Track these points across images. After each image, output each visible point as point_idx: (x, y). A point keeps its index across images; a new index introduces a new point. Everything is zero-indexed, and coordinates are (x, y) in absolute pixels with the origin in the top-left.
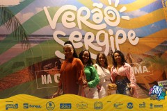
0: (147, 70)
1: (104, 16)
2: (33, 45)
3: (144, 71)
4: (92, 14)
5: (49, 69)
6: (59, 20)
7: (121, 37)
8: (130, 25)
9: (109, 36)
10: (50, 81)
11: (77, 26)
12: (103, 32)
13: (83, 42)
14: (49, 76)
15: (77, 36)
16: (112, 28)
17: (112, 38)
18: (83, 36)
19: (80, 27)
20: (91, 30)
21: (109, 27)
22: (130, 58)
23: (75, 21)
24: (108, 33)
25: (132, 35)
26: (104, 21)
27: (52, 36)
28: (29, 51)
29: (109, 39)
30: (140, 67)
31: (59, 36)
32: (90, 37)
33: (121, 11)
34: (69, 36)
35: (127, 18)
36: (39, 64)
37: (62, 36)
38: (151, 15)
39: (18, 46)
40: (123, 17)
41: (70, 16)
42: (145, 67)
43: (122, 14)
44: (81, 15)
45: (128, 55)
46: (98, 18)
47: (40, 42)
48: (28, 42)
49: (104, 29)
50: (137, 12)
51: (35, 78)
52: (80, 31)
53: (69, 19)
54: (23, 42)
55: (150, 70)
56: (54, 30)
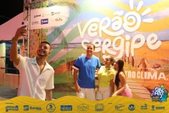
0: (164, 78)
1: (123, 22)
2: (70, 50)
3: (160, 78)
6: (86, 32)
8: (152, 28)
9: (125, 41)
11: (98, 35)
13: (101, 48)
15: (97, 43)
17: (128, 43)
18: (102, 43)
19: (101, 36)
20: (109, 36)
23: (97, 31)
24: (124, 38)
26: (122, 28)
27: (81, 43)
29: (125, 44)
31: (85, 43)
32: (107, 43)
33: (143, 14)
37: (87, 43)
39: (63, 50)
41: (94, 27)
42: (162, 74)
44: (103, 25)
45: (143, 59)
46: (117, 26)
47: (74, 48)
48: (67, 48)
51: (69, 70)
52: (100, 38)
54: (65, 48)
56: (82, 39)
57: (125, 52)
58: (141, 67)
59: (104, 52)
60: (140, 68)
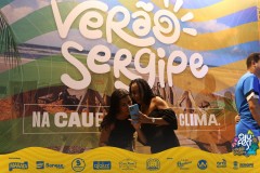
0: (215, 122)
1: (153, 24)
3: (211, 122)
4: (132, 20)
5: (48, 102)
6: (75, 25)
7: (177, 62)
8: (196, 44)
9: (158, 59)
10: (46, 122)
11: (104, 37)
12: (148, 51)
13: (112, 65)
14: (46, 114)
15: (102, 54)
16: (164, 46)
17: (161, 63)
18: (113, 55)
19: (110, 40)
20: (127, 45)
21: (159, 43)
22: (188, 99)
23: (103, 28)
24: (156, 54)
25: (197, 60)
26: (151, 34)
27: (60, 49)
28: (18, 69)
29: (157, 64)
30: (204, 116)
31: (70, 50)
32: (124, 57)
33: (183, 19)
34: (88, 52)
35: (193, 32)
36: (31, 93)
37: (77, 51)
38: (236, 31)
40: (185, 30)
41: (94, 20)
42: (212, 116)
43: (184, 24)
44: (114, 20)
45: (187, 93)
46: (142, 28)
47: (38, 57)
49: (149, 47)
50: (211, 24)
51: (20, 116)
52: (108, 45)
53: (93, 25)
55: (222, 122)
56: (64, 40)
57: (157, 79)
58: (184, 106)
59: (117, 75)
60: (183, 108)
